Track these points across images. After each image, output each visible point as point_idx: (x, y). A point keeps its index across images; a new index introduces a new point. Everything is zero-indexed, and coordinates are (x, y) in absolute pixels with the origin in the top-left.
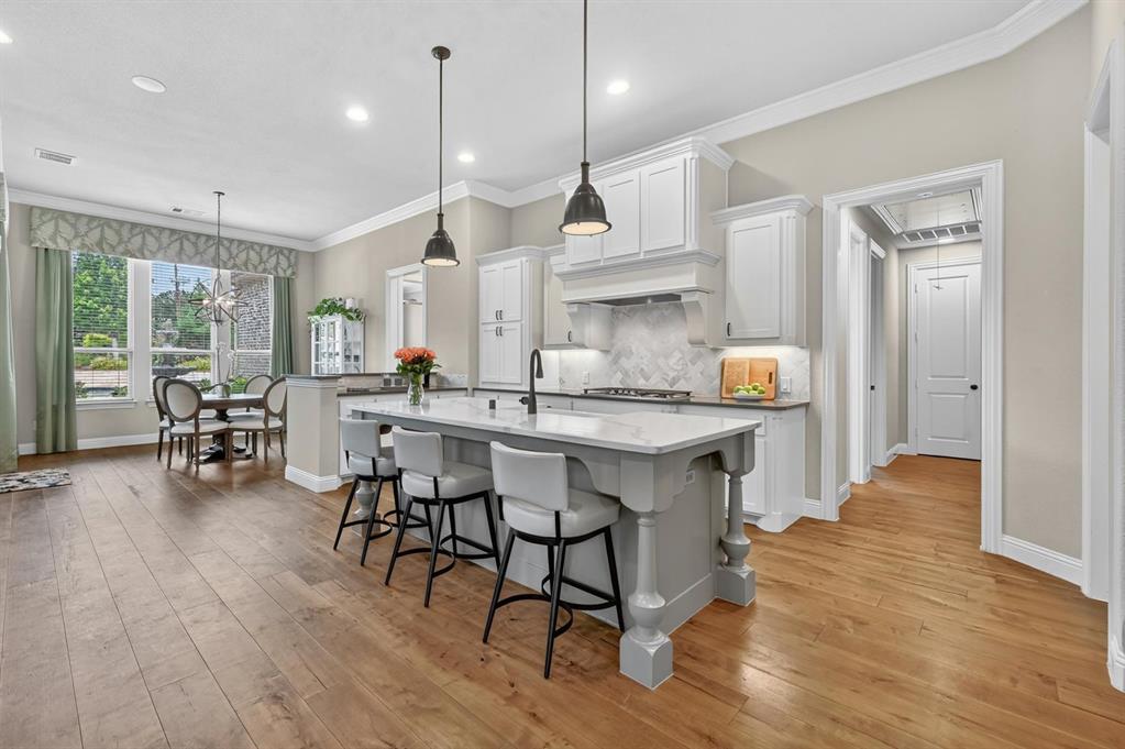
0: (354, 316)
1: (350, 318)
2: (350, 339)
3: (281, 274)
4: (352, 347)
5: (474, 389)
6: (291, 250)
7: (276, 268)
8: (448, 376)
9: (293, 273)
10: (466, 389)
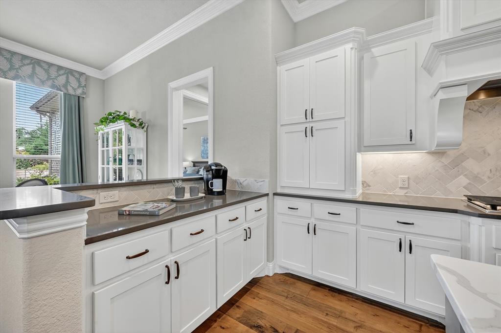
0: (137, 124)
1: (133, 125)
2: (133, 145)
3: (71, 92)
4: (135, 153)
5: (275, 194)
6: (82, 74)
7: (65, 86)
8: (242, 180)
9: (84, 93)
10: (267, 195)
